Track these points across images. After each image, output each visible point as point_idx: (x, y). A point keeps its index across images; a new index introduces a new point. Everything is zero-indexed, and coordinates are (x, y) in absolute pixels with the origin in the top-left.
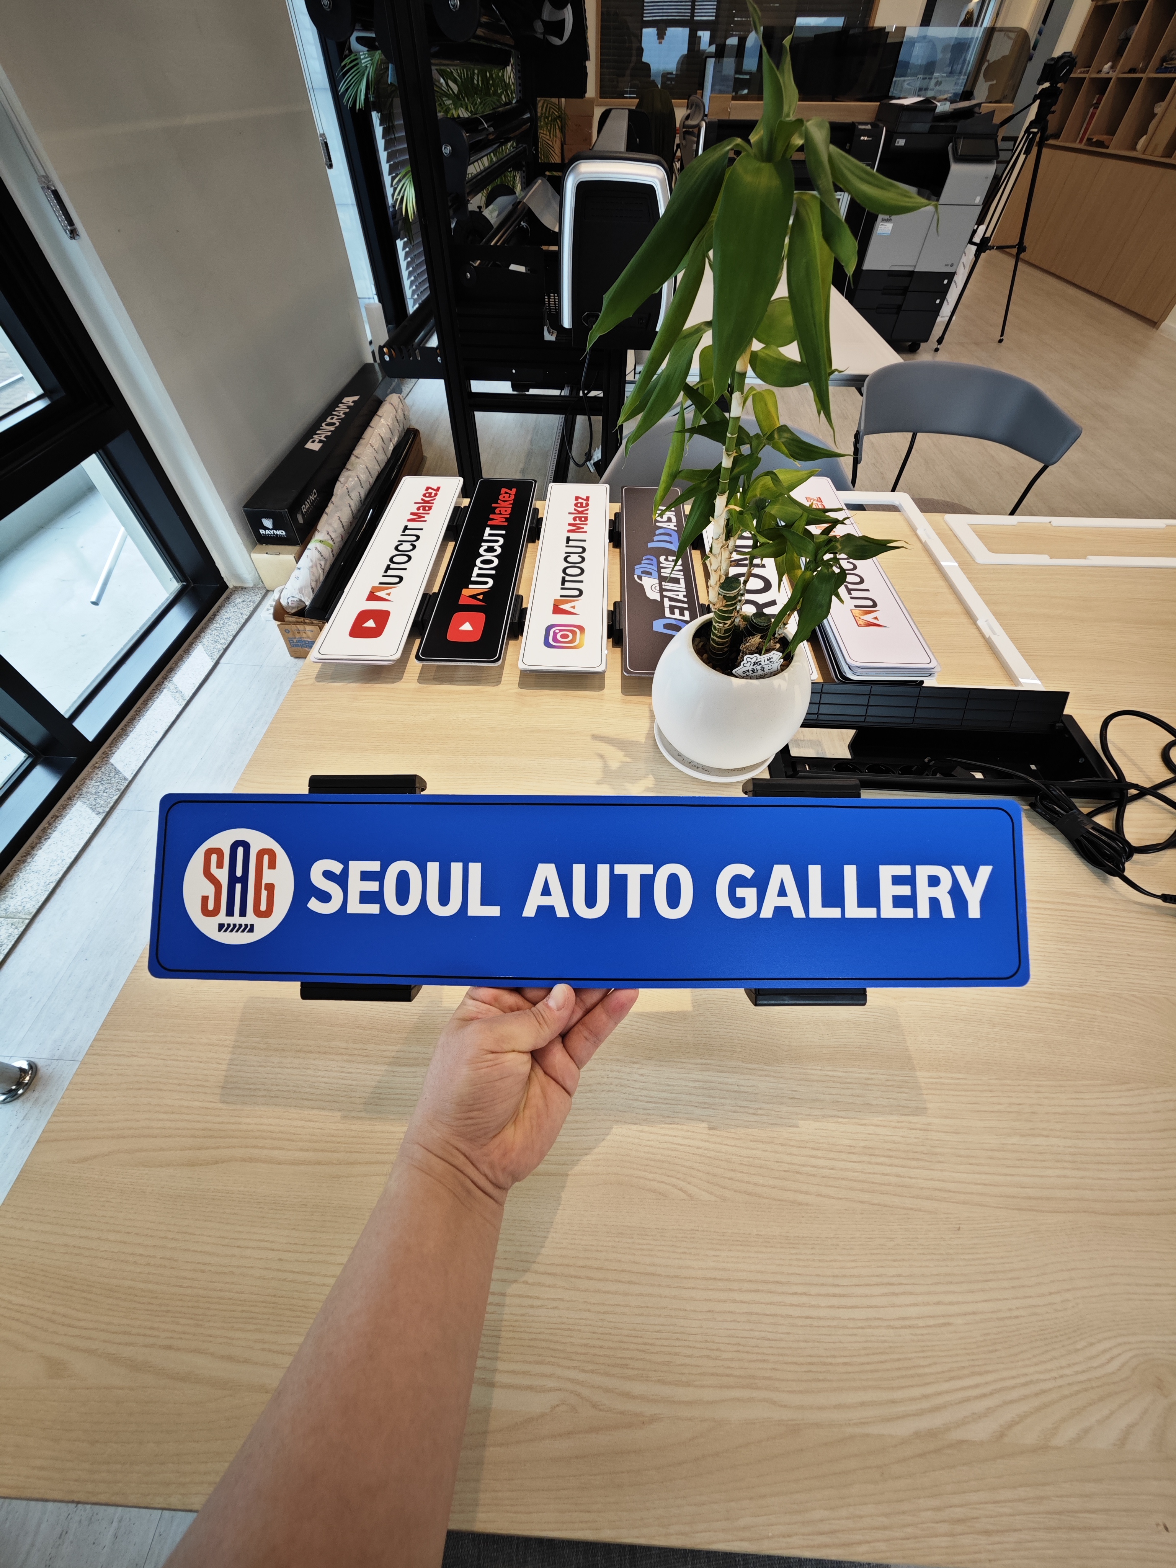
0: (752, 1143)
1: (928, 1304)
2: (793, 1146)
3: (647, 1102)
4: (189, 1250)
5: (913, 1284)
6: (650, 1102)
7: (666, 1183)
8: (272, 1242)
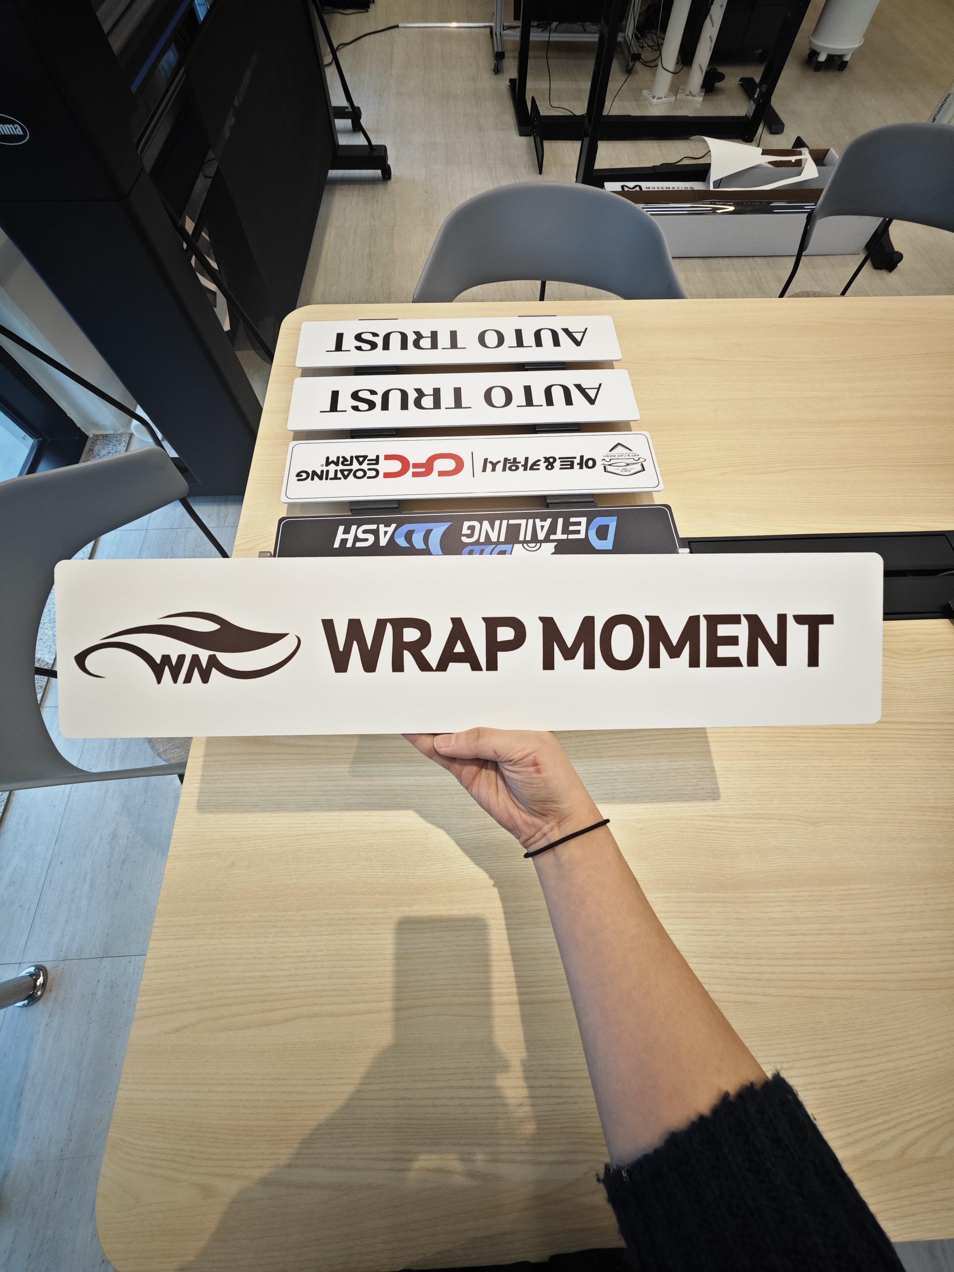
0: (709, 959)
1: (849, 1068)
2: (742, 958)
4: (284, 1092)
5: (837, 1055)
8: (349, 1078)
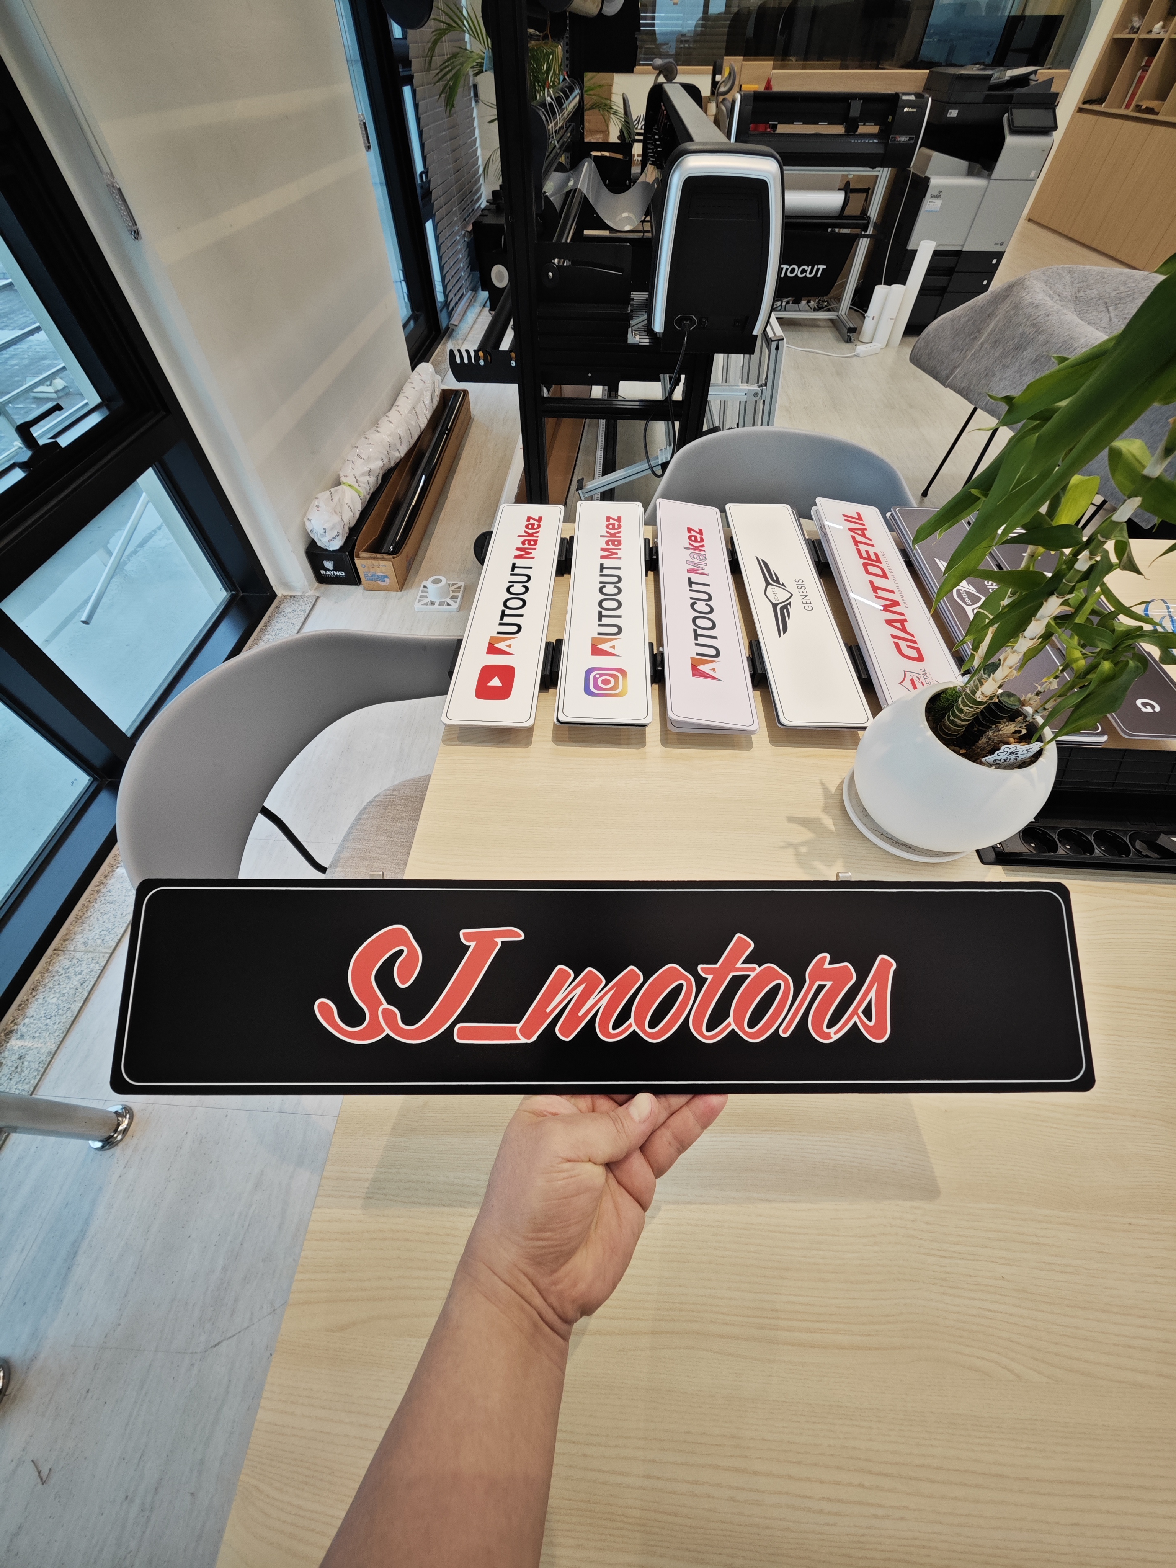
3: (942, 1257)
6: (945, 1257)
7: (987, 1360)
